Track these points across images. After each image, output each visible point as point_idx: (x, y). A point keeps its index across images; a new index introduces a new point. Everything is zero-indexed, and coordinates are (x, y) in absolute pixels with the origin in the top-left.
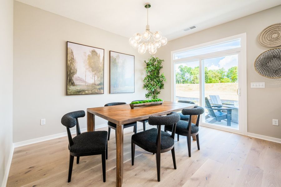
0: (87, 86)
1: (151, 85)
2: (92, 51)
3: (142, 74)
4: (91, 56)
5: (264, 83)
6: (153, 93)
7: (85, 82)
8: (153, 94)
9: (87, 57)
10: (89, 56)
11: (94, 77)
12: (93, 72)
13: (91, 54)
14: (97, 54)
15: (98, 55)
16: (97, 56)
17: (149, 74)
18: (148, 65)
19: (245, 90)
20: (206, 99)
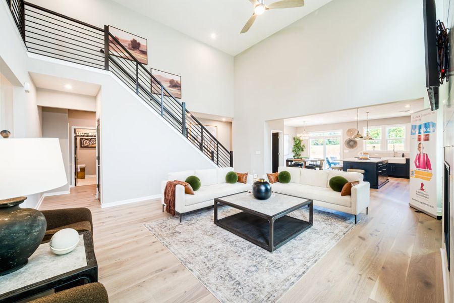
1: (296, 150)
3: (291, 144)
5: (348, 150)
6: (298, 155)
17: (295, 145)
18: (294, 139)
19: (342, 153)
20: (327, 158)
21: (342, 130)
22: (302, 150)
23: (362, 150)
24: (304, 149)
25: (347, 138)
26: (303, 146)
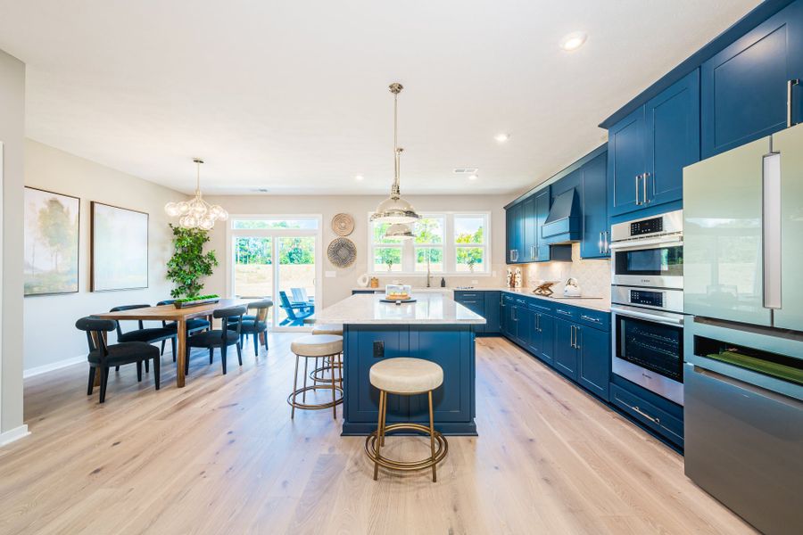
0: (38, 275)
1: (185, 271)
2: (51, 201)
3: (164, 249)
4: (48, 211)
5: (335, 272)
6: (189, 288)
7: (33, 268)
8: (188, 291)
9: (38, 214)
10: (42, 212)
11: (54, 257)
12: (52, 245)
13: (46, 207)
14: (62, 207)
15: (65, 210)
16: (62, 212)
17: (179, 252)
18: (176, 232)
19: (320, 280)
20: (282, 294)
21: (320, 216)
22: (207, 271)
23: (366, 271)
24: (213, 268)
25: (333, 237)
26: (211, 257)
